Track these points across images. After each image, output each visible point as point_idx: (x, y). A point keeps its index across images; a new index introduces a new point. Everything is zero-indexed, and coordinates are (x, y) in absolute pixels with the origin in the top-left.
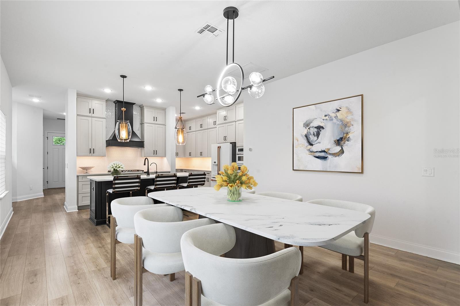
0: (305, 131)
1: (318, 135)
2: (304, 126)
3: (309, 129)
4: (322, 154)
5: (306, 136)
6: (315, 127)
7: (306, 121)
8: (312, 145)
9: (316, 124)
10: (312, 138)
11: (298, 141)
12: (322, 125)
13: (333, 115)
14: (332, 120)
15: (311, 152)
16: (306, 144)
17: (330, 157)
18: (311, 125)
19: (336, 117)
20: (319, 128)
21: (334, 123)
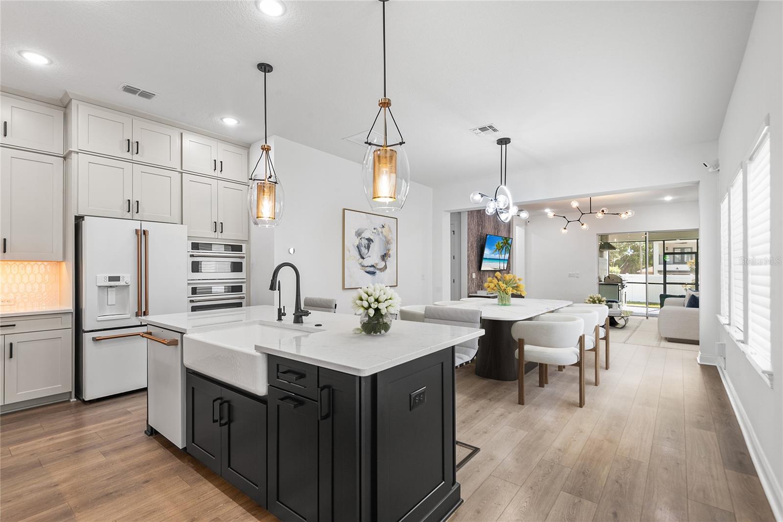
0: (357, 241)
1: (368, 248)
2: (356, 235)
3: (361, 239)
4: (372, 269)
5: (358, 247)
6: (366, 239)
7: (358, 230)
8: (363, 258)
9: (367, 235)
10: (364, 251)
11: (349, 252)
12: (372, 237)
13: (380, 230)
14: (379, 234)
15: (363, 266)
16: (359, 257)
17: (378, 272)
18: (363, 235)
19: (382, 232)
20: (370, 240)
21: (381, 239)
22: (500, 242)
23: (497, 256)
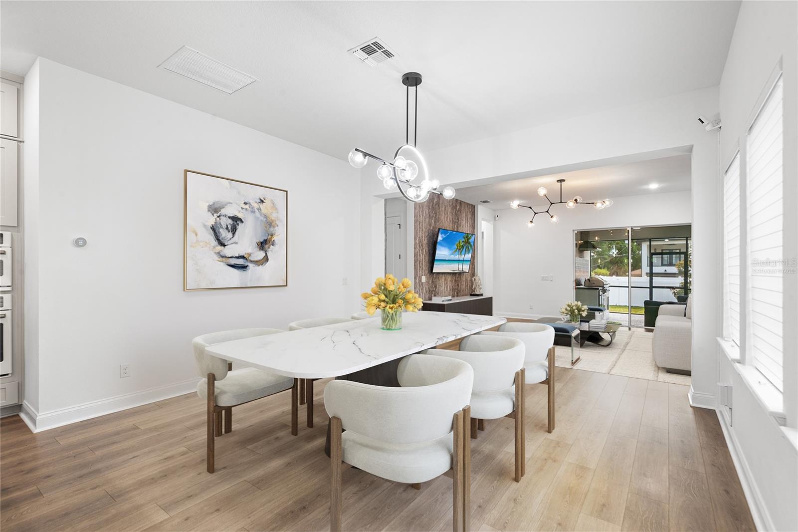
0: (211, 220)
1: (234, 230)
2: (209, 211)
3: (218, 217)
5: (213, 228)
6: (229, 217)
7: (214, 204)
8: (224, 245)
9: (231, 211)
10: (225, 234)
11: (196, 235)
12: (240, 216)
13: (256, 206)
15: (223, 257)
16: (214, 242)
18: (223, 212)
19: (259, 209)
20: (236, 220)
21: (257, 218)
22: (461, 241)
23: (457, 257)
